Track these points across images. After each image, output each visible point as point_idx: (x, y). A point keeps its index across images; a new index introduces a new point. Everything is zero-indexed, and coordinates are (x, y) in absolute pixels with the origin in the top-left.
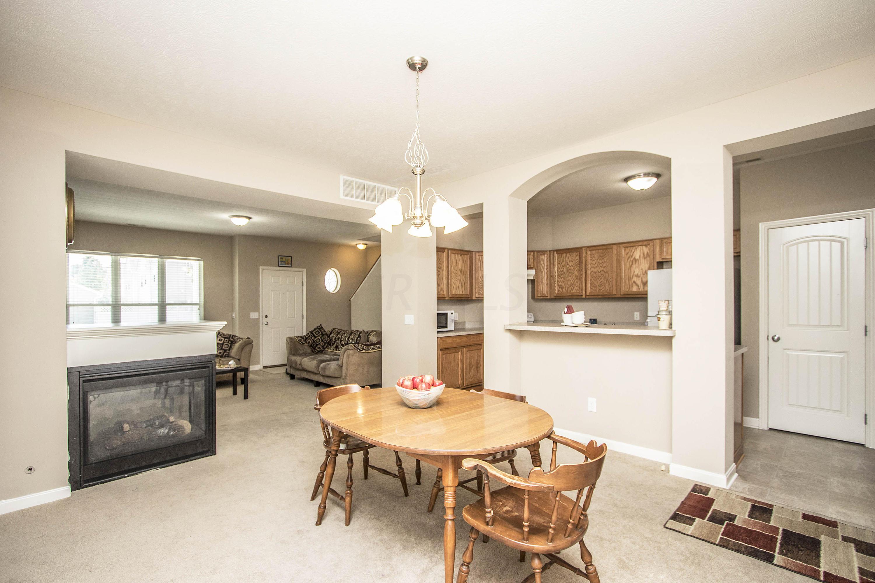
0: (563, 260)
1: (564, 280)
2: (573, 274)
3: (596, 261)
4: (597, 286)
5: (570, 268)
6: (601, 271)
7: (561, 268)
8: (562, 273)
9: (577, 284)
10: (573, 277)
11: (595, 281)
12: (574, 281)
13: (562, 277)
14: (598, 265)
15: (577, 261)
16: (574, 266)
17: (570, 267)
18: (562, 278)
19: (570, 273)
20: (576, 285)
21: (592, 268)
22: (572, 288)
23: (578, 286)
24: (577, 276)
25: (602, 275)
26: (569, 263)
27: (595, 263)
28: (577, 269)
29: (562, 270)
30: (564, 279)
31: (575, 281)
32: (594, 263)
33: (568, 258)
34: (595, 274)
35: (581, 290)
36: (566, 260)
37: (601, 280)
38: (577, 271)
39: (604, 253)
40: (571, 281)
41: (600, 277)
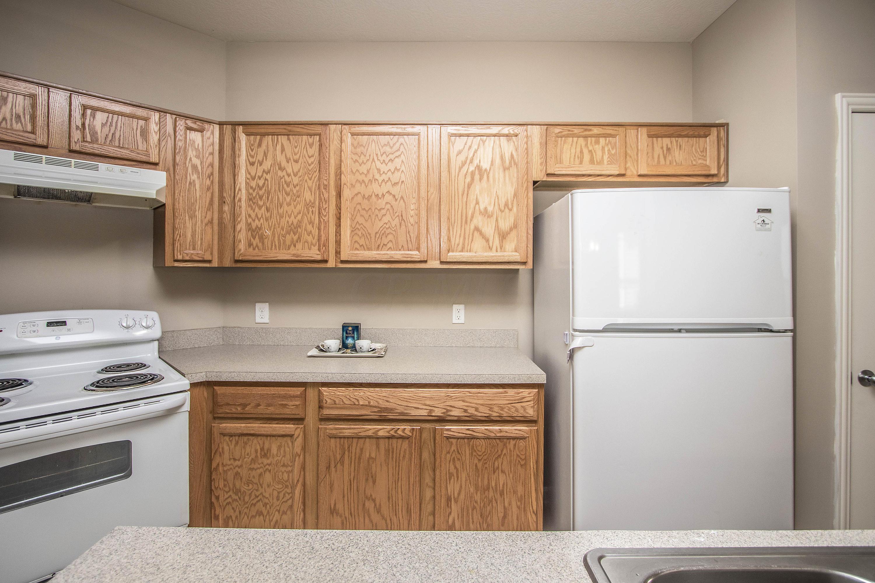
0: (265, 155)
1: (268, 215)
2: (298, 196)
3: (369, 163)
4: (373, 235)
5: (288, 179)
6: (383, 195)
7: (260, 178)
8: (261, 193)
9: (309, 227)
10: (299, 207)
11: (366, 221)
12: (299, 217)
13: (261, 203)
14: (377, 176)
15: (310, 160)
16: (300, 174)
17: (289, 175)
18: (260, 207)
19: (288, 194)
20: (306, 230)
21: (358, 185)
22: (295, 238)
23: (315, 232)
24: (309, 205)
25: (388, 206)
26: (284, 163)
27: (368, 171)
28: (310, 183)
29: (261, 183)
30: (268, 210)
31: (305, 220)
32: (365, 172)
33: (283, 150)
34: (366, 201)
35: (324, 246)
36: (274, 156)
37: (385, 219)
38: (310, 189)
39: (394, 144)
40: (290, 217)
41: (380, 210)
